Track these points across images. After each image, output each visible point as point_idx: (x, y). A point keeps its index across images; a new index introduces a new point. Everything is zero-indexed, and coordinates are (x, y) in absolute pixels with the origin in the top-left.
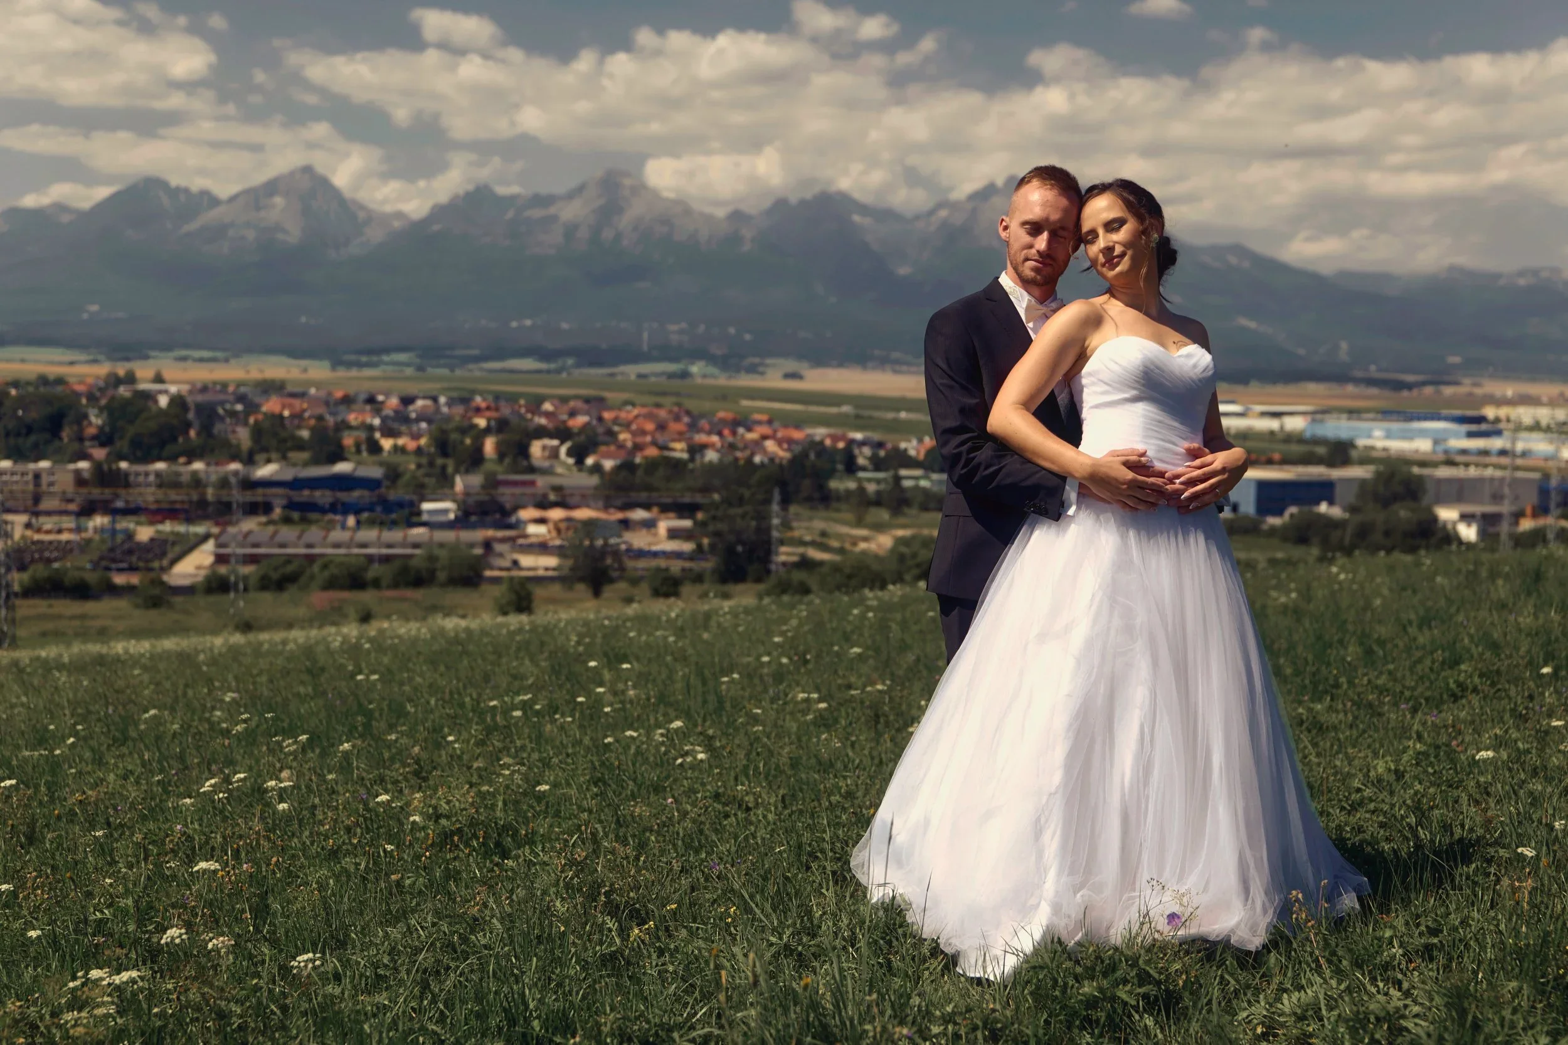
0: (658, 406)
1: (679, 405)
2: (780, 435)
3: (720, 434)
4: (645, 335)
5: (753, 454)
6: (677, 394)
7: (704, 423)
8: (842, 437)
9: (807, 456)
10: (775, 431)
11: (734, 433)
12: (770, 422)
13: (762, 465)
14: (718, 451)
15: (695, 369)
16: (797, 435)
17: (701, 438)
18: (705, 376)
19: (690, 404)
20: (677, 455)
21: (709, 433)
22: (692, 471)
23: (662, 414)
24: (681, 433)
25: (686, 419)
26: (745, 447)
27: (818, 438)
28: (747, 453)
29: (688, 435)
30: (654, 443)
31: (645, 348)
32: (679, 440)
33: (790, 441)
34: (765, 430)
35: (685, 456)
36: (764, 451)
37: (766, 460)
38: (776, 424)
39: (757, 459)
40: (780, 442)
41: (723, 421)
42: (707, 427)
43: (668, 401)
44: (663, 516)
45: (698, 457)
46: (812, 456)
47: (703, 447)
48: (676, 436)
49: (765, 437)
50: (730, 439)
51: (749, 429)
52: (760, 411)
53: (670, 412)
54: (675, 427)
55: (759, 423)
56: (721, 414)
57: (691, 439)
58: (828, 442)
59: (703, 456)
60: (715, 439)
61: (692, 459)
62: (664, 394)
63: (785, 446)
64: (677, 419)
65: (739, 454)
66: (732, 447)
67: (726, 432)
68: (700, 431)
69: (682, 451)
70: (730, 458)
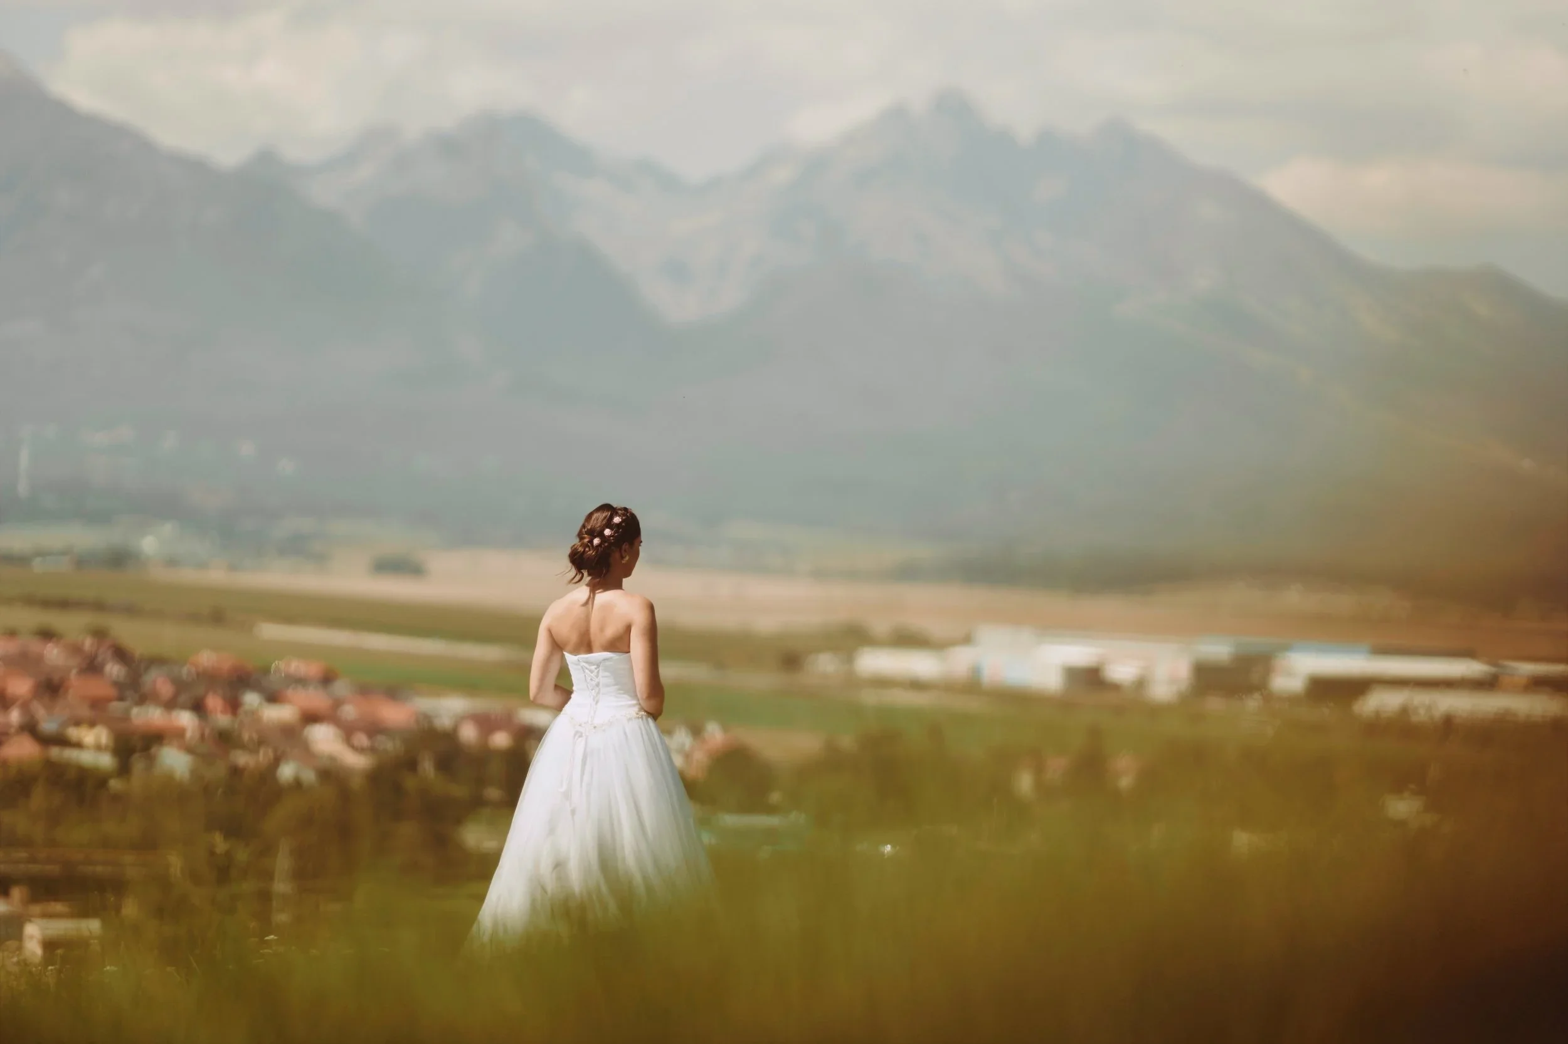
0: (47, 635)
1: (100, 634)
2: (349, 711)
3: (198, 707)
4: (24, 459)
5: (277, 761)
6: (99, 606)
7: (159, 681)
8: (504, 722)
9: (411, 764)
10: (338, 703)
11: (234, 705)
12: (327, 679)
13: (297, 784)
14: (189, 750)
15: (149, 544)
16: (395, 714)
17: (151, 716)
18: (172, 562)
19: (127, 631)
20: (86, 758)
21: (171, 705)
22: (117, 798)
23: (53, 654)
24: (97, 704)
25: (114, 670)
26: (261, 742)
27: (444, 722)
28: (264, 756)
29: (116, 706)
30: (30, 728)
31: (23, 489)
32: (92, 724)
33: (375, 729)
34: (314, 698)
35: (106, 761)
36: (306, 751)
37: (309, 776)
38: (341, 688)
39: (287, 771)
40: (348, 732)
41: (210, 678)
42: (165, 689)
43: (73, 624)
44: (36, 909)
45: (138, 765)
46: (427, 767)
47: (155, 738)
48: (85, 712)
49: (311, 718)
50: (223, 719)
51: (273, 698)
52: (303, 651)
53: (76, 649)
54: (79, 687)
55: (301, 681)
56: (206, 659)
57: (126, 718)
58: (469, 733)
59: (151, 760)
60: (185, 719)
61: (124, 769)
62: (64, 604)
63: (362, 739)
64: (92, 667)
65: (242, 759)
66: (225, 739)
67: (214, 702)
68: (143, 699)
69: (98, 748)
70: (218, 771)
